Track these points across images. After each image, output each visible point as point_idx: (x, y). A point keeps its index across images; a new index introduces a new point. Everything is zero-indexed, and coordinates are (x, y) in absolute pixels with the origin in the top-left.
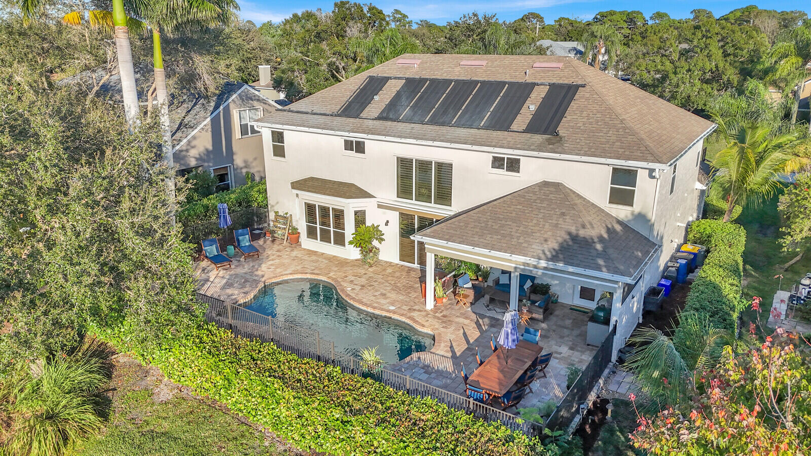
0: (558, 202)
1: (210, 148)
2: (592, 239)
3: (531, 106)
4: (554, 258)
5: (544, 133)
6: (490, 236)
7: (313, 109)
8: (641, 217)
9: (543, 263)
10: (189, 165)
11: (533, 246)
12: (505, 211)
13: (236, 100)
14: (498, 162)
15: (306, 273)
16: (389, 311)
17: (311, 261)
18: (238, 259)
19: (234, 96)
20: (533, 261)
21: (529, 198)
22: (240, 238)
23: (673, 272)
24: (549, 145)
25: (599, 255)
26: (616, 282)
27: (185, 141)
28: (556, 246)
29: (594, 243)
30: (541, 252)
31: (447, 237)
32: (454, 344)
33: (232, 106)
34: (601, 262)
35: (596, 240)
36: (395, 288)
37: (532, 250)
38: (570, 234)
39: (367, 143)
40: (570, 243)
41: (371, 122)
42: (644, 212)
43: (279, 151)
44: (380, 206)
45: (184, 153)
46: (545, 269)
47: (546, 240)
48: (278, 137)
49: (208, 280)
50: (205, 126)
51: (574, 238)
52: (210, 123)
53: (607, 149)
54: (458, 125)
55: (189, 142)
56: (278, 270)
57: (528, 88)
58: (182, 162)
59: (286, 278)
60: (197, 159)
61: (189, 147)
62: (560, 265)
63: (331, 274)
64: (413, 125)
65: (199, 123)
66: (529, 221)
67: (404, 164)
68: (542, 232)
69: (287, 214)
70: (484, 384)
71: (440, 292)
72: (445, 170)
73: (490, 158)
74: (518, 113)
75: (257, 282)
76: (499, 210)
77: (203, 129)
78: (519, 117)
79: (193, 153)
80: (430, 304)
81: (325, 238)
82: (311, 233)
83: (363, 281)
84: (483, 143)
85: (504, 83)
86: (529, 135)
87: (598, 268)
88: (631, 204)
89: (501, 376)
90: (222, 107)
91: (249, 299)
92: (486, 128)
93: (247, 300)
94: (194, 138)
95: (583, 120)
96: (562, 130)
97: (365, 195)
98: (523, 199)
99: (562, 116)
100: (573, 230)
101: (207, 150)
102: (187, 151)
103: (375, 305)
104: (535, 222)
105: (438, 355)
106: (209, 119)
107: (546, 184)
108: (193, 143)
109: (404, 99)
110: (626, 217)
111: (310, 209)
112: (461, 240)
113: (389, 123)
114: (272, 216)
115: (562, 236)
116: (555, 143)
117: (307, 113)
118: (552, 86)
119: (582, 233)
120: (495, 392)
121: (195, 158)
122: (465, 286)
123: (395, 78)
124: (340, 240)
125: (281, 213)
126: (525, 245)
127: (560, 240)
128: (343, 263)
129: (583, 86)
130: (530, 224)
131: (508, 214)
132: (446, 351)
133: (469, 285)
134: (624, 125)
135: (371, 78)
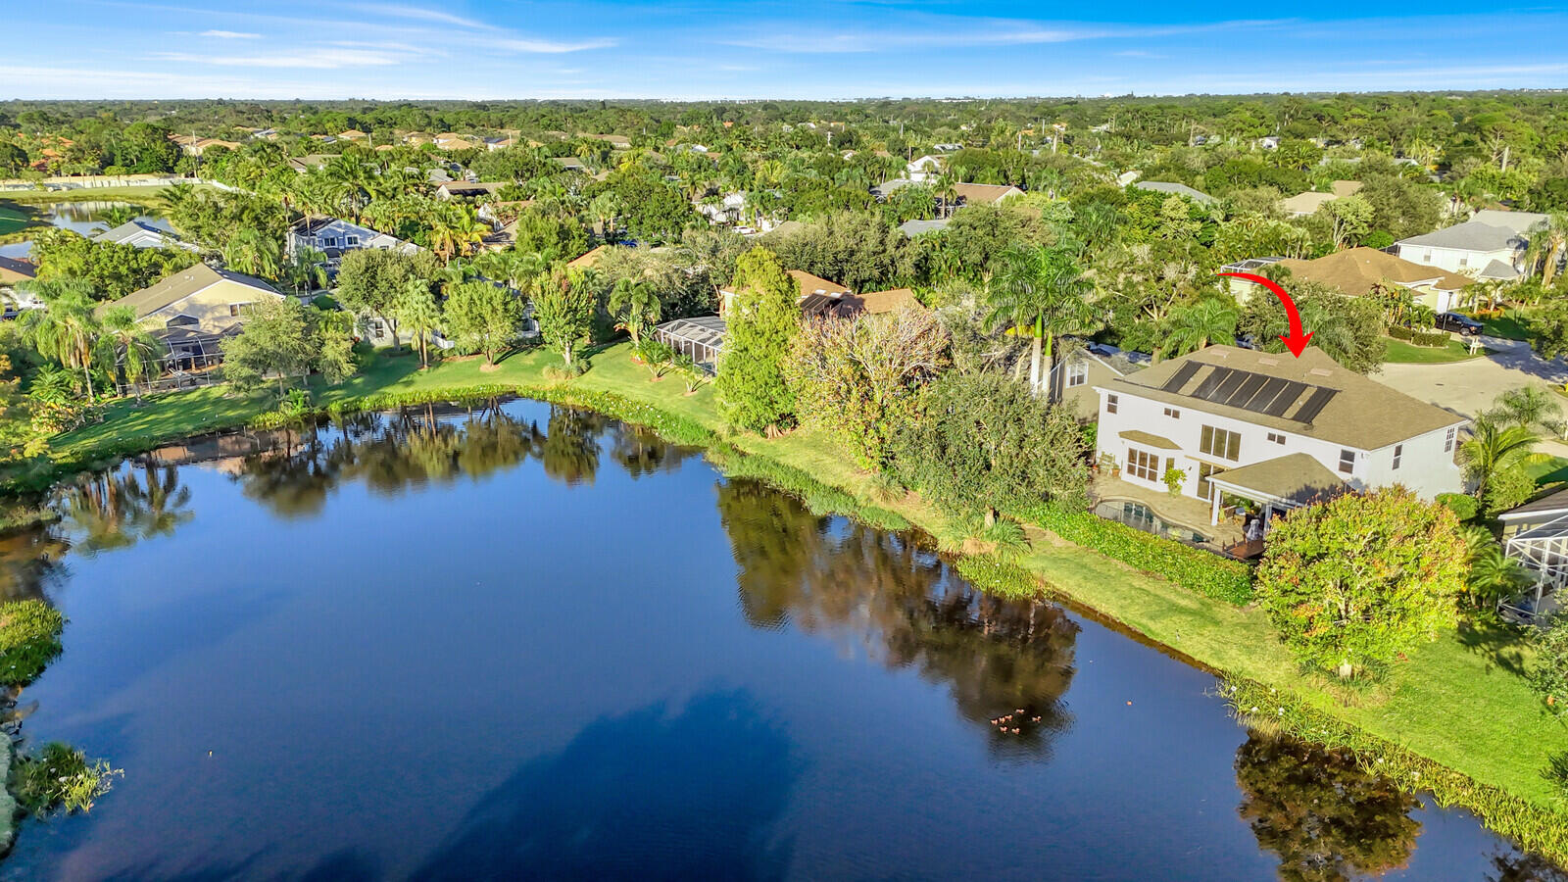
0: (1304, 466)
2: (1318, 489)
3: (1300, 402)
4: (1291, 498)
5: (1304, 422)
8: (1357, 481)
9: (1284, 500)
11: (1281, 491)
14: (1271, 437)
15: (1128, 496)
16: (1187, 523)
17: (1130, 489)
20: (1279, 499)
21: (1287, 462)
24: (1304, 430)
28: (1295, 491)
29: (1318, 491)
30: (1286, 494)
31: (1231, 481)
32: (1226, 540)
36: (1192, 512)
39: (1181, 412)
40: (1304, 490)
41: (1186, 398)
42: (1358, 478)
43: (1112, 409)
44: (1186, 457)
46: (1286, 503)
47: (1290, 488)
48: (1113, 399)
51: (1308, 487)
53: (1340, 438)
54: (1247, 409)
56: (1107, 492)
59: (1114, 498)
64: (1216, 404)
66: (1281, 475)
67: (1207, 431)
68: (1288, 483)
69: (1112, 454)
71: (1222, 515)
72: (1236, 438)
73: (1267, 434)
74: (1290, 405)
78: (1290, 408)
81: (1142, 474)
82: (1131, 470)
83: (1169, 505)
84: (1263, 423)
86: (1294, 422)
90: (1059, 365)
96: (1315, 422)
97: (1176, 447)
98: (1284, 463)
99: (1318, 412)
104: (1285, 475)
105: (1215, 544)
109: (1212, 383)
110: (1347, 479)
111: (1132, 454)
112: (1239, 483)
113: (1199, 400)
114: (1099, 454)
115: (1300, 486)
116: (1308, 429)
117: (1137, 384)
123: (1208, 365)
124: (1153, 477)
125: (1106, 453)
127: (1299, 488)
128: (1154, 494)
130: (1282, 477)
132: (1220, 543)
134: (1354, 423)
135: (1189, 362)
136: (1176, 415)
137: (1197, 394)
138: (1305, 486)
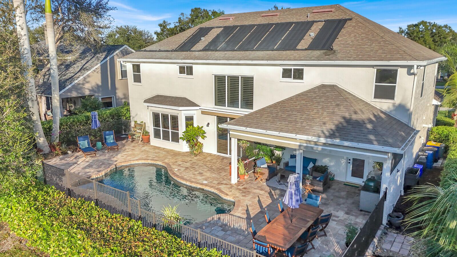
0: (334, 97)
1: (100, 84)
2: (363, 121)
4: (332, 136)
5: (322, 49)
6: (279, 122)
7: (160, 49)
8: (402, 108)
9: (323, 140)
10: (84, 94)
11: (314, 128)
12: (292, 105)
13: (119, 54)
14: (286, 73)
15: (148, 160)
16: (202, 184)
17: (154, 153)
18: (103, 151)
19: (117, 52)
20: (315, 139)
21: (311, 96)
22: (107, 137)
23: (424, 159)
24: (325, 56)
25: (370, 132)
26: (386, 153)
27: (82, 77)
28: (333, 127)
29: (365, 123)
30: (321, 132)
31: (246, 124)
32: (250, 208)
33: (115, 57)
34: (372, 137)
35: (366, 122)
36: (211, 170)
37: (313, 131)
38: (344, 118)
39: (195, 67)
40: (345, 124)
41: (197, 53)
42: (403, 103)
43: (137, 79)
44: (203, 113)
45: (81, 86)
46: (325, 144)
47: (324, 123)
48: (137, 68)
49: (76, 163)
50: (97, 69)
51: (348, 121)
52: (100, 67)
53: (372, 55)
54: (257, 50)
55: (85, 79)
56: (129, 158)
57: (309, 24)
58: (79, 91)
59: (133, 163)
60: (90, 90)
61: (84, 82)
62: (337, 141)
63: (166, 161)
64: (226, 52)
65: (93, 67)
66: (310, 111)
67: (219, 80)
68: (321, 118)
69: (142, 122)
70: (270, 239)
71: (242, 170)
72: (248, 82)
73: (280, 70)
74: (302, 38)
75: (110, 165)
76: (287, 105)
77: (94, 71)
78: (302, 41)
79: (87, 86)
80: (234, 180)
81: (166, 137)
82: (157, 135)
83: (188, 165)
84: (275, 59)
85: (292, 23)
86: (310, 51)
87: (370, 142)
88: (392, 98)
89: (286, 232)
90: (108, 58)
91: (101, 175)
92: (278, 49)
93: (99, 176)
94: (88, 76)
95: (351, 39)
96: (335, 47)
97: (193, 104)
98: (306, 97)
99: (335, 38)
100: (347, 115)
101: (97, 85)
102: (83, 84)
103: (193, 180)
104: (315, 111)
105: (235, 216)
106: (99, 65)
107: (323, 86)
108: (88, 80)
109: (222, 38)
110: (389, 108)
111: (156, 116)
112: (257, 126)
113: (210, 52)
114: (133, 124)
115: (338, 119)
116: (330, 55)
117: (156, 51)
118: (327, 21)
119: (354, 117)
120: (279, 246)
121: (89, 89)
122: (262, 166)
123: (217, 27)
124: (176, 138)
125: (139, 122)
126: (308, 128)
127: (336, 122)
128: (176, 154)
129: (350, 19)
130: (312, 113)
131: (294, 107)
132: (243, 214)
133: (266, 166)
134: (384, 39)
136: (190, 71)
137: (207, 48)
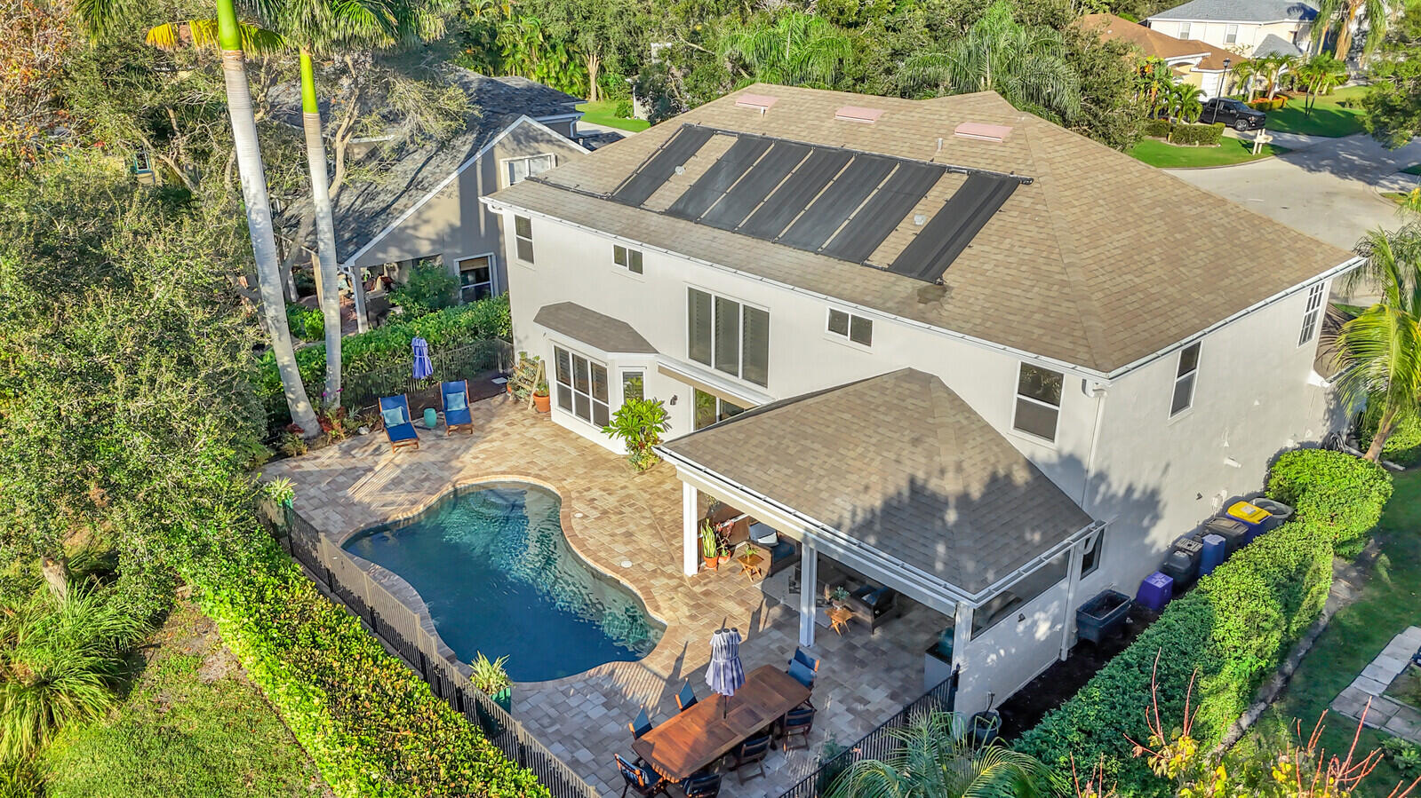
0: (916, 415)
1: (457, 223)
2: (947, 499)
3: (920, 218)
4: (866, 527)
5: (921, 277)
6: (776, 466)
7: (578, 182)
9: (841, 538)
10: (417, 252)
11: (837, 500)
12: (821, 421)
13: (506, 141)
14: (837, 322)
15: (528, 475)
16: (616, 570)
17: (550, 451)
18: (439, 433)
19: (501, 136)
21: (870, 399)
22: (450, 396)
24: (919, 302)
25: (947, 535)
27: (411, 211)
28: (879, 503)
29: (947, 507)
30: (848, 515)
31: (708, 458)
32: (687, 655)
33: (498, 152)
34: (940, 550)
35: (952, 501)
36: (658, 523)
37: (831, 508)
39: (646, 256)
40: (905, 501)
41: (655, 217)
42: (1078, 453)
43: (526, 253)
44: (662, 370)
45: (410, 231)
47: (867, 489)
48: (524, 226)
49: (371, 469)
50: (447, 187)
51: (916, 492)
52: (456, 183)
54: (786, 242)
55: (419, 213)
56: (489, 463)
57: (932, 174)
58: (407, 247)
59: (494, 480)
60: (433, 242)
61: (418, 222)
62: (867, 547)
63: (567, 482)
64: (717, 232)
65: (437, 182)
66: (851, 446)
67: (698, 300)
68: (864, 474)
69: (538, 358)
70: (661, 753)
71: (711, 547)
73: (826, 310)
74: (893, 228)
75: (442, 481)
76: (811, 417)
77: (442, 193)
78: (892, 238)
79: (427, 231)
80: (690, 567)
81: (583, 413)
82: (564, 399)
83: (612, 502)
84: (813, 283)
85: (893, 161)
86: (893, 277)
88: (1050, 436)
89: (704, 738)
90: (478, 155)
91: (416, 513)
92: (829, 253)
93: (410, 515)
94: (428, 206)
95: (998, 257)
96: (950, 277)
97: (645, 347)
98: (859, 402)
99: (965, 244)
100: (920, 475)
101: (452, 227)
102: (415, 228)
103: (603, 554)
104: (860, 450)
105: (648, 670)
106: (454, 175)
107: (910, 375)
108: (425, 216)
109: (723, 175)
111: (562, 358)
112: (728, 467)
113: (684, 223)
114: (517, 358)
115: (897, 483)
116: (930, 300)
117: (567, 189)
118: (974, 175)
119: (934, 484)
121: (429, 239)
122: (760, 541)
123: (724, 133)
124: (602, 420)
125: (530, 357)
126: (824, 495)
127: (891, 490)
129: (1028, 182)
130: (852, 454)
131: (822, 428)
133: (771, 539)
134: (1065, 278)
135: (688, 128)
136: (636, 263)
137: (681, 206)
138: (912, 481)
